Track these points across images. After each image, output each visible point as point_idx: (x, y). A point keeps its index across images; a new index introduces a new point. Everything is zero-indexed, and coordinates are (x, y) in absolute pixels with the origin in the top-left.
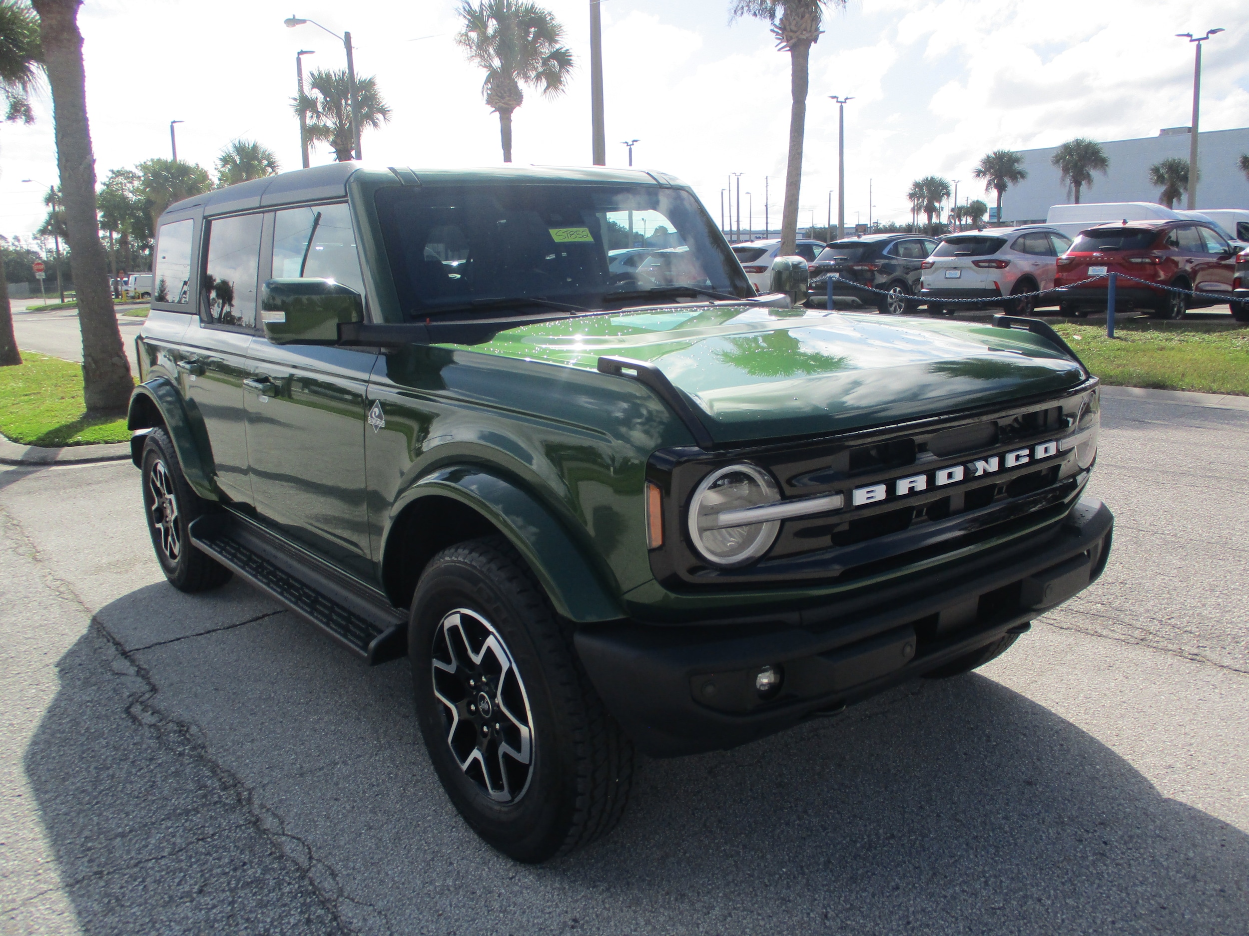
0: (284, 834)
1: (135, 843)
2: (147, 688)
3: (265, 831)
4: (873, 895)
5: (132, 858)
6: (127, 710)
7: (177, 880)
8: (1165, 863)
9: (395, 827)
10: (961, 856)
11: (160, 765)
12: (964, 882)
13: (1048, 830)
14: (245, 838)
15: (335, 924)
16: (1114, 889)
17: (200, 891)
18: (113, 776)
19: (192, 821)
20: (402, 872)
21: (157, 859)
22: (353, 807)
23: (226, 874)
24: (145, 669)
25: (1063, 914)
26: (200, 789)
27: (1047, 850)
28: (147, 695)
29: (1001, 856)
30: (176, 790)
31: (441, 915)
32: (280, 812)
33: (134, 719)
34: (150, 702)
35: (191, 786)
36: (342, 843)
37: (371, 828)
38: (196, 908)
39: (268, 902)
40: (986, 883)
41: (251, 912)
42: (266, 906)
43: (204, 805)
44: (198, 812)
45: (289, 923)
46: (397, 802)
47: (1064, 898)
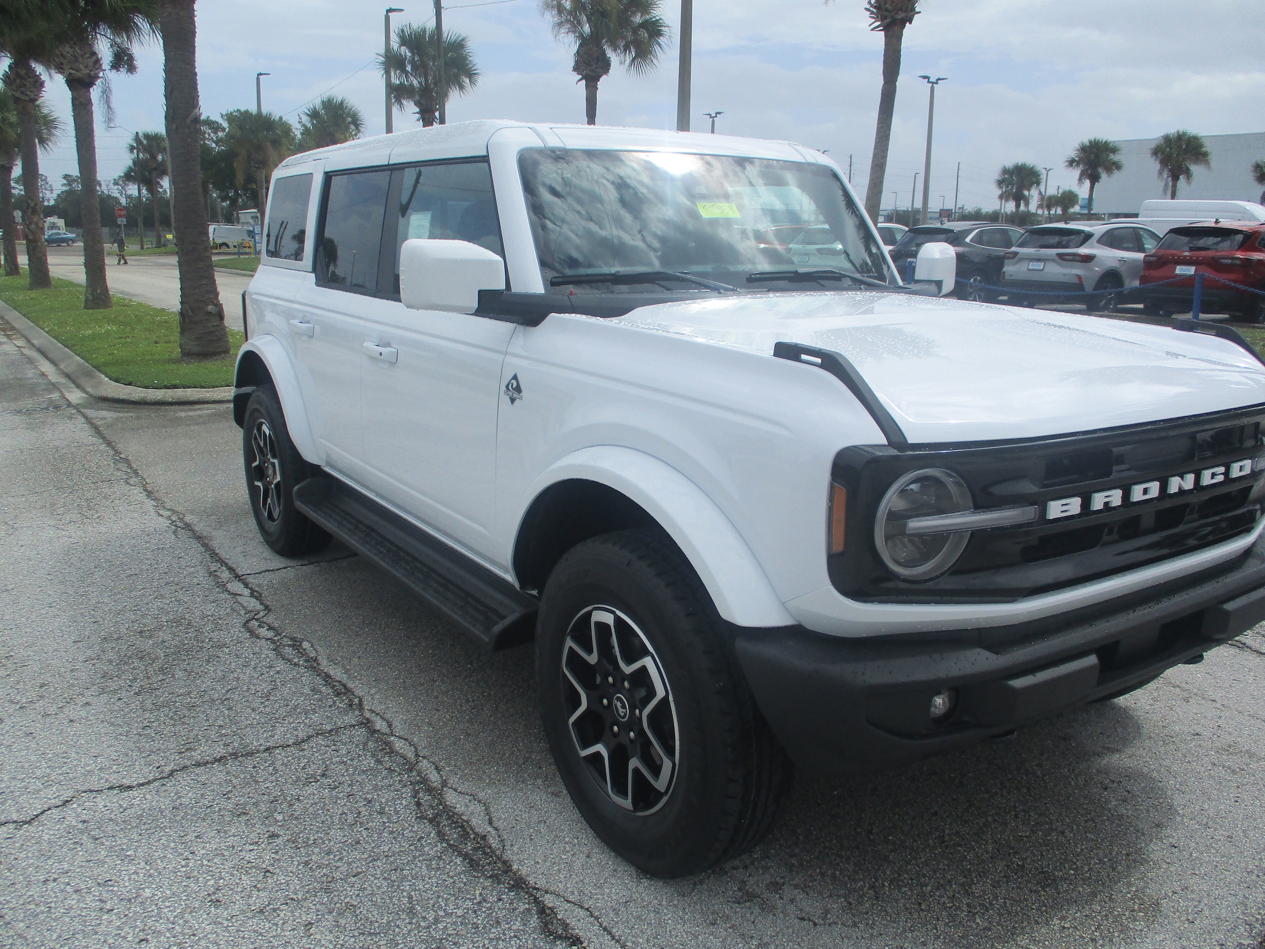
0: (392, 735)
1: (263, 734)
2: (262, 607)
3: (375, 731)
4: (914, 818)
5: (261, 745)
6: (245, 625)
7: (302, 765)
8: (1181, 812)
9: (490, 736)
10: (996, 793)
11: (278, 672)
12: (997, 814)
13: (1077, 778)
14: (358, 736)
15: (441, 807)
16: (1131, 829)
17: (323, 775)
18: (238, 678)
19: (311, 719)
20: (497, 771)
22: (452, 717)
23: (344, 763)
24: (257, 592)
25: (1083, 845)
26: (316, 694)
27: (1074, 794)
28: (262, 614)
29: (1031, 796)
30: (294, 693)
31: (533, 807)
32: (387, 716)
33: (252, 633)
34: (265, 619)
35: (307, 690)
36: (444, 746)
37: (469, 735)
38: (320, 787)
39: (382, 786)
40: (1016, 816)
41: (368, 793)
42: (380, 790)
43: (320, 707)
44: (316, 712)
45: (401, 804)
46: (491, 716)
47: (1086, 833)
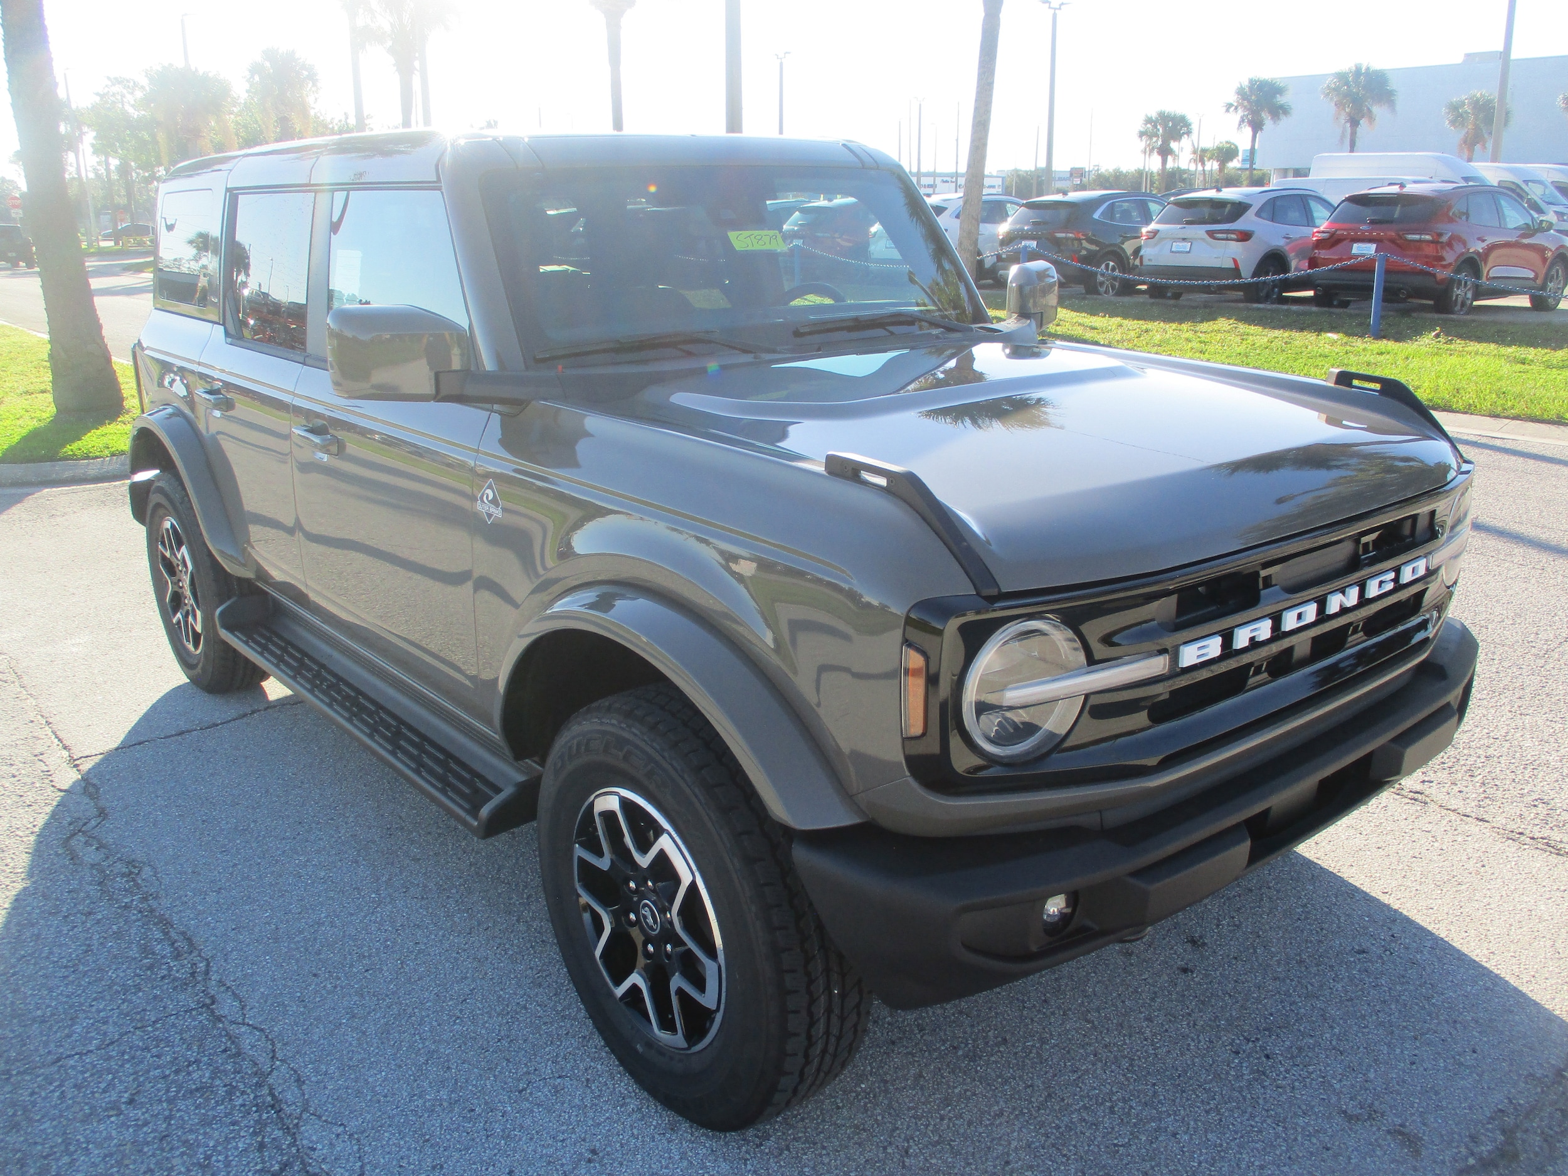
0: (244, 1024)
1: (56, 1032)
2: (93, 813)
3: (219, 1019)
4: (970, 1123)
5: (49, 1052)
6: (65, 844)
7: (103, 1085)
8: (1337, 1086)
9: (384, 1017)
10: (1087, 1071)
11: (98, 922)
12: (1085, 1107)
13: (1198, 1036)
14: (195, 1027)
15: (294, 1150)
16: (1269, 1121)
17: (131, 1101)
18: (38, 936)
19: (130, 1001)
20: (385, 1079)
21: (80, 1054)
22: (335, 987)
23: (165, 1077)
24: (94, 785)
25: (1201, 1154)
26: (146, 958)
27: (1194, 1064)
28: (93, 823)
29: (1134, 1072)
30: (115, 957)
31: (428, 1140)
32: (242, 992)
33: (74, 856)
34: (95, 832)
35: (134, 952)
36: (316, 1038)
37: (354, 1016)
38: (123, 1124)
39: (215, 1117)
40: (1112, 1110)
41: (191, 1131)
42: (210, 1124)
43: (148, 980)
44: (140, 990)
45: (236, 1148)
46: (391, 981)
47: (1206, 1132)
